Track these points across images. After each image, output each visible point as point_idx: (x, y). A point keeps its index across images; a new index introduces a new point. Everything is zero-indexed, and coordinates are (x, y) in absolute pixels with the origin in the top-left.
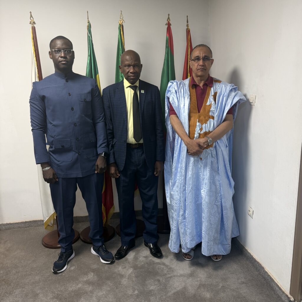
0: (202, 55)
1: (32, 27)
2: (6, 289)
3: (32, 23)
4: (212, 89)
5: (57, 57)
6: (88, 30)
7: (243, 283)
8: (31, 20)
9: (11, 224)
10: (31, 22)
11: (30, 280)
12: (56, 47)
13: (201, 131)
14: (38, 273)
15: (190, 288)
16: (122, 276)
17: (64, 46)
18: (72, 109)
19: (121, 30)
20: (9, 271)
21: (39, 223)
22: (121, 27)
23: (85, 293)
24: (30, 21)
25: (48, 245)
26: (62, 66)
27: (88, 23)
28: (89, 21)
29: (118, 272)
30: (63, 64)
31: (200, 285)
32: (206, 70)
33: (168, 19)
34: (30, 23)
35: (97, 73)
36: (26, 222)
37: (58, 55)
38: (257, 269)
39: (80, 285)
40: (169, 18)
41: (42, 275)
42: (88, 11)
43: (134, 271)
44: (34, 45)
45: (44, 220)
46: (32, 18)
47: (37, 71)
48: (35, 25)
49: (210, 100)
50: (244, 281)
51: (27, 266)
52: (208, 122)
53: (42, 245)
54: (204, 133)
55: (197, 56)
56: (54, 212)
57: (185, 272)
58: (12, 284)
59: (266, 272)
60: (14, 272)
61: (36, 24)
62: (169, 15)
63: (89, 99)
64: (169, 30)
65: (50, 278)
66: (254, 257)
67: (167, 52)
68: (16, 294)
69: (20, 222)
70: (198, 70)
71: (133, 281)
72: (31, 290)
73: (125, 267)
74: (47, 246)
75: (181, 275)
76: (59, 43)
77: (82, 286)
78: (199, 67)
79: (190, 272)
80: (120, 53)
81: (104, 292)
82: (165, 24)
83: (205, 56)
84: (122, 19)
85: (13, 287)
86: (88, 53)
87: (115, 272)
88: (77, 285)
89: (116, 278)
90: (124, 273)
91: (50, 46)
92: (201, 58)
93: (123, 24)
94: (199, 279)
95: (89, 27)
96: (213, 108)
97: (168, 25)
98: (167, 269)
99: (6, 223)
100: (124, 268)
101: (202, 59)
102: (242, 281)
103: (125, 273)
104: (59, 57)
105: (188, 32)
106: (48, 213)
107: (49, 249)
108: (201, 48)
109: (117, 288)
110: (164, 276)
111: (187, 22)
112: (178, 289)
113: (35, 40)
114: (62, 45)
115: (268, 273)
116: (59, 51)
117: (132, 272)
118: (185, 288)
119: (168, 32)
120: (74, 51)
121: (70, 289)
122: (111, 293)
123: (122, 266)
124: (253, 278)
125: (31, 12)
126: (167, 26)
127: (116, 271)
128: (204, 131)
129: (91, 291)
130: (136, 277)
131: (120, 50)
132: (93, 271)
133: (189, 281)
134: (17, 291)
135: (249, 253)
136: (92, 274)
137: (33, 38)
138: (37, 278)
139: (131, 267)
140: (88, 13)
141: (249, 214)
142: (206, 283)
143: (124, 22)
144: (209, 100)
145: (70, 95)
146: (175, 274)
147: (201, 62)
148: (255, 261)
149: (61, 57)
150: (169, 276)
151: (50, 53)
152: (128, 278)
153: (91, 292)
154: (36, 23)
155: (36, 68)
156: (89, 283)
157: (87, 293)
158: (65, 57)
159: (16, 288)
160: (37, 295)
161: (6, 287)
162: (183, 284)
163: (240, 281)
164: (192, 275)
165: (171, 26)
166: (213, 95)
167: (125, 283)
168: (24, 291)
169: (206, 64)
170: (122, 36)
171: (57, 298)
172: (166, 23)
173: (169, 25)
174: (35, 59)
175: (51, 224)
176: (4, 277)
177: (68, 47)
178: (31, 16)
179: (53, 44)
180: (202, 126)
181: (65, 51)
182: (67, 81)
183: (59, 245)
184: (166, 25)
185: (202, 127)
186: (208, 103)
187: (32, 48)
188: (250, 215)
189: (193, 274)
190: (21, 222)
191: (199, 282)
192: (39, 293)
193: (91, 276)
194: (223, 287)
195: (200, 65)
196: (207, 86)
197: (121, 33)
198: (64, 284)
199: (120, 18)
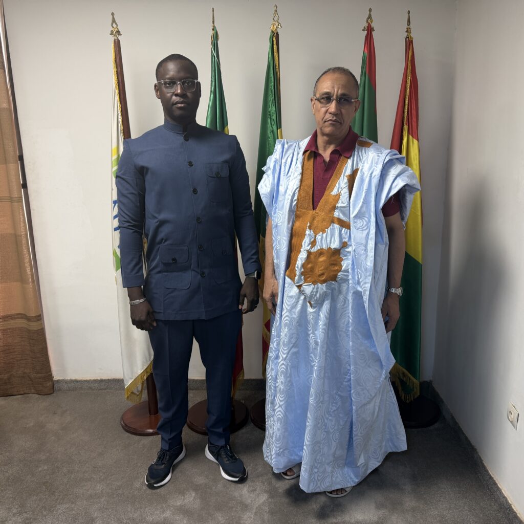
0: (338, 92)
1: (115, 41)
2: (45, 500)
3: (114, 32)
4: (350, 161)
5: (169, 95)
6: (212, 44)
8: (113, 27)
10: (112, 31)
11: (88, 490)
12: (168, 76)
13: (312, 247)
14: (103, 478)
16: (245, 507)
17: (182, 74)
18: (195, 191)
19: (275, 43)
20: (58, 467)
22: (275, 37)
24: (112, 29)
25: (130, 427)
26: (178, 113)
27: (214, 30)
28: (214, 26)
29: (239, 498)
30: (180, 108)
32: (341, 123)
33: (368, 19)
34: (112, 33)
35: (225, 124)
39: (168, 514)
40: (370, 17)
41: (108, 482)
42: (213, 9)
43: (270, 500)
45: (126, 380)
46: (114, 25)
47: (120, 120)
48: (120, 38)
49: (339, 184)
52: (329, 231)
53: (121, 427)
54: (318, 250)
55: (327, 93)
57: (366, 518)
58: (57, 493)
61: (121, 35)
62: (370, 10)
63: (225, 173)
64: (369, 40)
65: (120, 492)
66: (513, 507)
67: (362, 83)
68: (58, 512)
70: (325, 122)
71: (263, 521)
73: (255, 490)
74: (128, 429)
76: (172, 68)
77: (170, 516)
78: (328, 117)
80: (270, 85)
82: (363, 28)
83: (343, 95)
84: (278, 22)
85: (57, 500)
86: (211, 88)
87: (235, 497)
88: (164, 512)
89: (234, 509)
91: (156, 74)
92: (335, 97)
93: (279, 30)
95: (215, 38)
96: (342, 203)
97: (368, 30)
98: (332, 506)
100: (251, 491)
101: (337, 100)
103: (251, 501)
104: (172, 96)
105: (409, 43)
106: (132, 372)
108: (337, 75)
111: (409, 23)
113: (119, 64)
114: (178, 72)
116: (172, 83)
117: (264, 501)
119: (366, 45)
121: (150, 519)
125: (113, 14)
126: (366, 32)
127: (236, 494)
128: (319, 248)
130: (272, 513)
131: (271, 80)
132: (197, 488)
134: (62, 508)
136: (193, 495)
137: (116, 61)
138: (99, 488)
139: (266, 492)
140: (213, 11)
141: (510, 418)
143: (279, 26)
144: (337, 185)
145: (191, 164)
147: (333, 107)
149: (177, 95)
151: (157, 88)
152: (256, 514)
154: (121, 33)
155: (120, 114)
156: (184, 511)
158: (182, 95)
159: (61, 501)
161: (47, 497)
165: (373, 33)
168: (73, 510)
169: (343, 111)
170: (276, 54)
172: (365, 27)
173: (370, 30)
174: (117, 98)
175: (138, 391)
176: (48, 477)
177: (188, 75)
178: (114, 21)
179: (161, 69)
180: (315, 236)
181: (183, 83)
182: (186, 139)
183: (151, 431)
184: (364, 30)
185: (315, 239)
186: (334, 192)
187: (114, 79)
188: (511, 422)
192: (97, 518)
193: (190, 499)
195: (330, 113)
196: (341, 155)
197: (275, 49)
198: (141, 508)
199: (273, 20)
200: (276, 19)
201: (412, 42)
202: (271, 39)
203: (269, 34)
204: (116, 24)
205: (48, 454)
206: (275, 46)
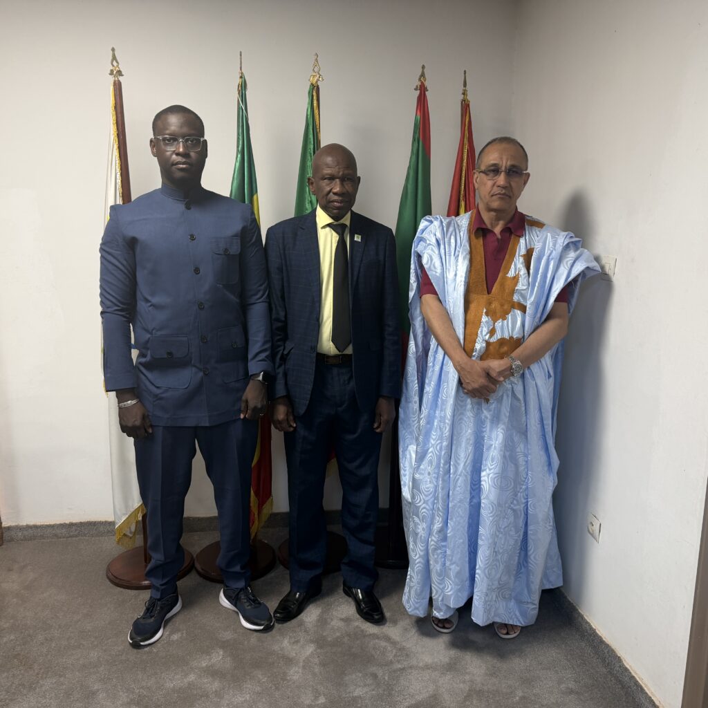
0: (507, 163)
1: (115, 82)
2: (21, 676)
3: (115, 73)
4: (522, 241)
5: (168, 153)
6: (239, 93)
7: (571, 692)
8: (113, 66)
9: (36, 527)
10: (112, 71)
11: (78, 659)
12: (168, 132)
13: (491, 337)
14: (96, 643)
15: (446, 697)
16: (289, 661)
17: (185, 130)
18: (197, 271)
19: (315, 98)
20: (29, 635)
21: (101, 529)
22: (315, 90)
23: (202, 696)
24: (111, 68)
25: (121, 580)
26: (178, 175)
27: (241, 77)
28: (242, 73)
29: (280, 652)
30: (182, 170)
31: (469, 690)
32: (510, 197)
33: (421, 77)
34: (111, 73)
35: (254, 192)
36: (71, 525)
37: (170, 149)
38: (604, 661)
39: (192, 677)
40: (423, 75)
41: (104, 648)
42: (241, 52)
43: (318, 651)
44: (117, 123)
45: (117, 521)
46: (115, 63)
47: (119, 181)
48: (121, 79)
49: (515, 265)
50: (573, 687)
51: (71, 626)
52: (510, 317)
53: (107, 580)
54: (498, 340)
55: (494, 165)
56: (140, 504)
57: (436, 660)
58: (36, 666)
59: (626, 670)
60: (40, 637)
61: (122, 75)
62: (423, 67)
63: (235, 249)
64: (422, 102)
65: (123, 658)
66: (598, 632)
67: (415, 152)
68: (44, 689)
69: (58, 523)
70: (492, 196)
71: (314, 674)
72: (78, 681)
73: (297, 642)
74: (118, 582)
75: (427, 667)
76: (174, 121)
77: (196, 679)
78: (497, 191)
79: (447, 660)
80: (309, 147)
81: (248, 697)
82: (415, 87)
83: (513, 166)
84: (319, 74)
85: (38, 674)
86: (238, 147)
87: (274, 650)
88: (186, 675)
89: (276, 665)
90: (295, 655)
91: (153, 128)
92: (503, 168)
93: (319, 83)
94: (467, 677)
95: (243, 88)
96: (523, 285)
97: (421, 90)
98: (394, 651)
99: (25, 524)
100: (294, 643)
101: (506, 172)
102: (568, 688)
103: (296, 653)
104: (172, 155)
105: (465, 107)
106: (127, 506)
107: (122, 589)
108: (504, 145)
109: (277, 688)
110: (385, 665)
111: (465, 85)
112: (419, 698)
113: (119, 111)
114: (181, 127)
115: (630, 673)
116: (174, 139)
117: (312, 652)
118: (435, 696)
119: (419, 107)
120: (206, 140)
121: (169, 685)
122: (264, 700)
123: (290, 636)
124: (595, 682)
125: (113, 50)
126: (418, 92)
127: (276, 648)
128: (499, 337)
129: (216, 691)
130: (323, 664)
132: (224, 645)
133: (446, 681)
134: (48, 683)
135: (587, 623)
136: (221, 653)
137: (115, 107)
138: (94, 655)
139: (312, 641)
140: (241, 55)
141: (591, 531)
142: (485, 688)
143: (321, 79)
144: (513, 266)
145: (192, 238)
146: (414, 662)
148: (601, 641)
149: (178, 154)
150: (400, 666)
151: (153, 144)
152: (304, 667)
153: (218, 694)
154: (123, 73)
155: (119, 174)
156: (213, 673)
157: (207, 696)
158: (185, 155)
159: (45, 676)
160: (94, 693)
161: (22, 672)
162: (431, 688)
163: (563, 686)
164: (451, 667)
165: (427, 93)
166: (524, 256)
167: (295, 678)
168: (62, 684)
169: (513, 184)
170: (316, 111)
171: (138, 704)
172: (417, 86)
173: (422, 90)
174: (116, 153)
175: (131, 533)
176: (18, 648)
177: (193, 132)
178: (114, 58)
179: (159, 123)
180: (494, 324)
182: (188, 208)
183: (146, 583)
184: (416, 89)
185: (494, 327)
186: (511, 274)
187: (112, 129)
188: (592, 535)
189: (455, 664)
190: (61, 525)
191: (468, 684)
192: (98, 690)
193: (218, 658)
194: (523, 698)
195: (499, 186)
197: (315, 105)
198: (156, 673)
199: (312, 71)
200: (316, 70)
201: (468, 105)
202: (311, 92)
203: (307, 88)
204: (117, 62)
205: (12, 621)
206: (315, 102)
